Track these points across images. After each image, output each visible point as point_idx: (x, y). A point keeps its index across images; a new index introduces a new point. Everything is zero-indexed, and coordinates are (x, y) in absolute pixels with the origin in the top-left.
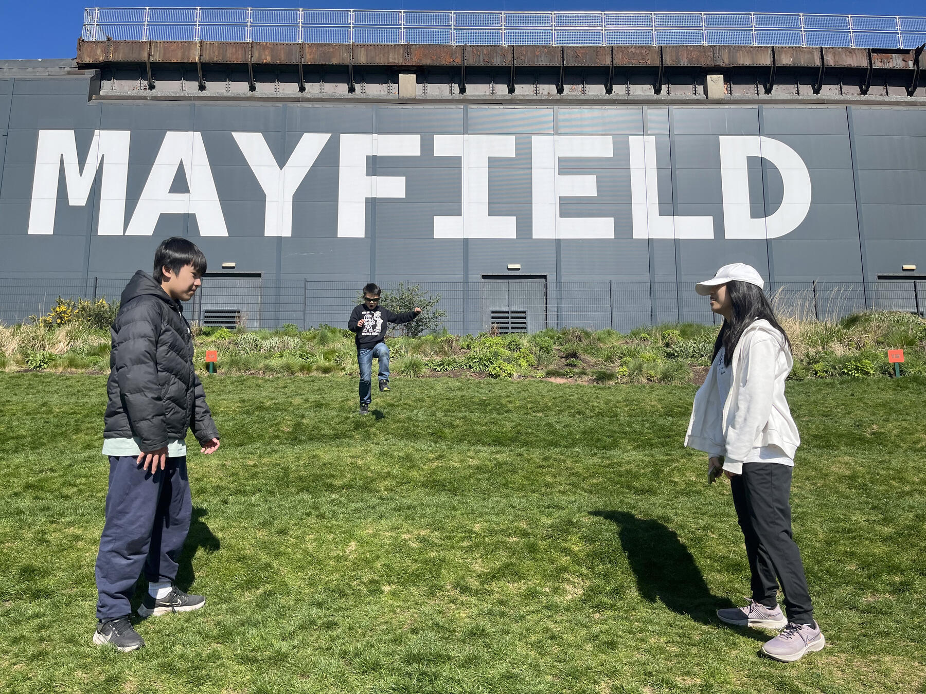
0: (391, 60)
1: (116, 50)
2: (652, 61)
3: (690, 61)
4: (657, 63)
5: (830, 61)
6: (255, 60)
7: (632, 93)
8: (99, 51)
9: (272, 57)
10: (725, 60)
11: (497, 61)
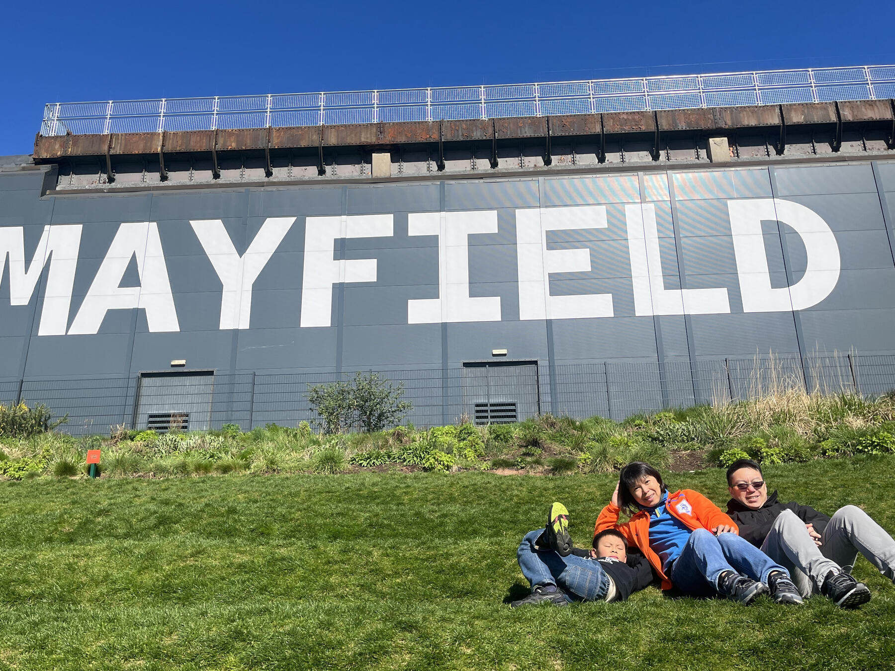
0: (363, 140)
1: (74, 144)
2: (646, 126)
3: (688, 124)
4: (652, 128)
5: (848, 115)
6: (219, 147)
7: (627, 160)
8: (57, 146)
9: (238, 143)
10: (728, 122)
11: (477, 135)
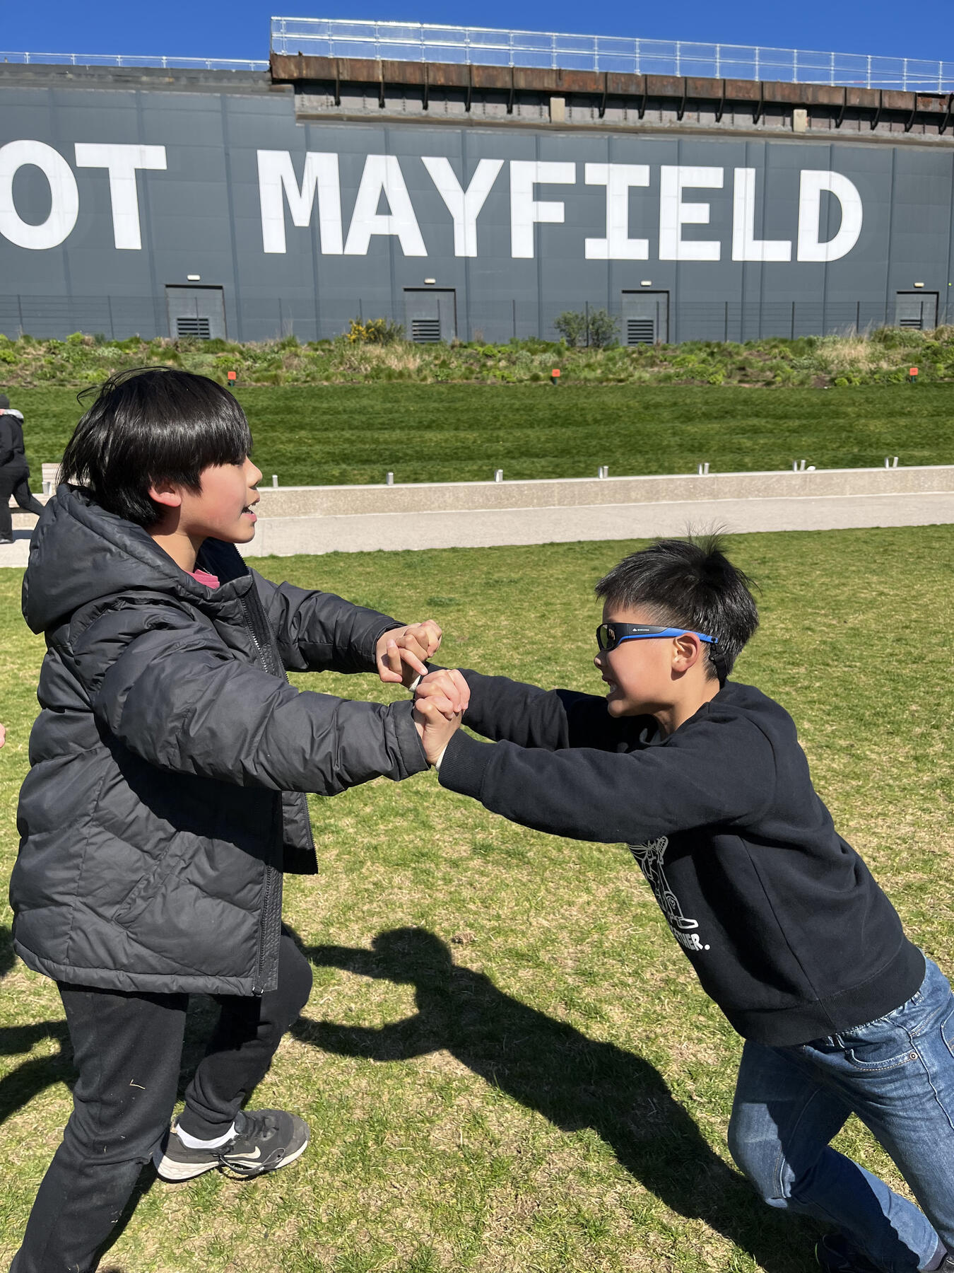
0: (546, 85)
1: (308, 66)
2: (754, 95)
3: (783, 96)
4: (758, 98)
5: (887, 104)
6: (431, 81)
8: (293, 67)
9: (446, 79)
10: (809, 99)
11: (632, 90)
